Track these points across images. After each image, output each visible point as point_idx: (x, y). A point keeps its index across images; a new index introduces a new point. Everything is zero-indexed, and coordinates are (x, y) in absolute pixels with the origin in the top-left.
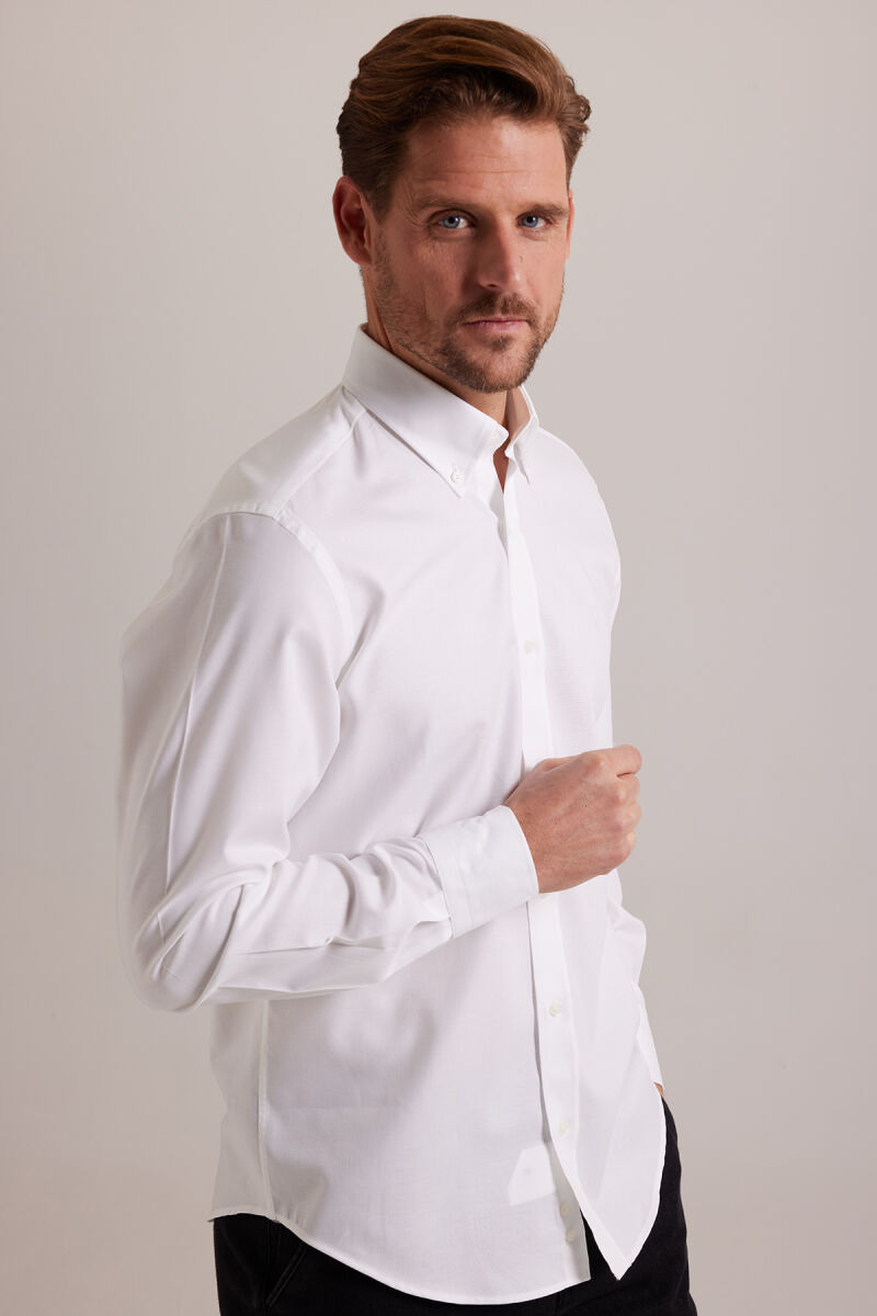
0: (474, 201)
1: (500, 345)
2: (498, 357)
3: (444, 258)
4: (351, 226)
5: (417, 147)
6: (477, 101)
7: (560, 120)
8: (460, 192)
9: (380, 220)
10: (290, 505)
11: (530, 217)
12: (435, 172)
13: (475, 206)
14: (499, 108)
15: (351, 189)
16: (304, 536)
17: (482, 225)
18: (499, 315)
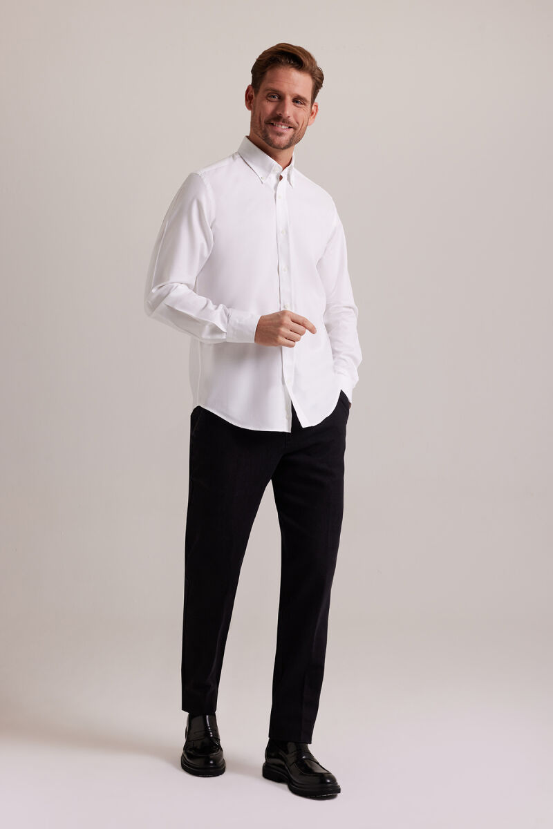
0: (280, 90)
1: (280, 134)
2: (278, 137)
3: (270, 107)
4: (249, 99)
5: (269, 74)
6: (287, 63)
7: (312, 74)
8: (276, 86)
9: (256, 96)
10: (205, 173)
11: (297, 100)
12: (271, 81)
13: (281, 92)
14: (293, 66)
15: (251, 89)
16: (205, 180)
17: (281, 98)
18: (281, 123)
